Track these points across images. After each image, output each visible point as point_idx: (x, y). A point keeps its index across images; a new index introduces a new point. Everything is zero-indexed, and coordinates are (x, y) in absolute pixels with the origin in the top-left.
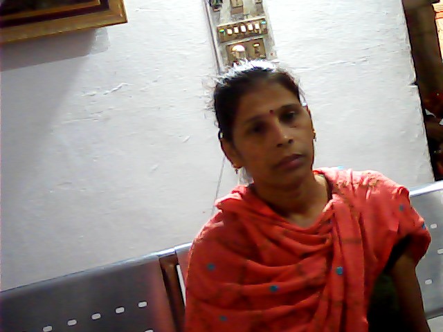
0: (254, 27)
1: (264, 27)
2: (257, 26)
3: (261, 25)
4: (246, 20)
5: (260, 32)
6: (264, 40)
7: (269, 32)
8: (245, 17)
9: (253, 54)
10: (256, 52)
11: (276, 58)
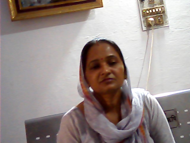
0: (159, 10)
1: (163, 10)
4: (155, 7)
5: (161, 12)
6: (163, 16)
7: (166, 12)
9: (157, 22)
10: (159, 21)
11: (168, 24)
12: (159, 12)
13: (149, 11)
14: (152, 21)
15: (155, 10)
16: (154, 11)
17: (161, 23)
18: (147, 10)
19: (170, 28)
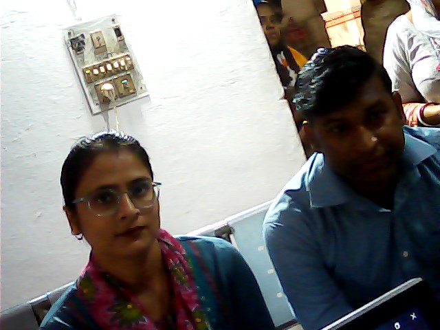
0: (120, 65)
1: (130, 63)
2: (123, 63)
3: (126, 62)
4: (111, 58)
5: (127, 69)
6: (132, 76)
7: (136, 67)
8: (110, 55)
9: (122, 90)
10: (125, 88)
11: (146, 91)
12: (122, 68)
13: (99, 70)
14: (109, 91)
15: (112, 65)
16: (109, 67)
17: (131, 91)
18: (94, 67)
19: (152, 99)
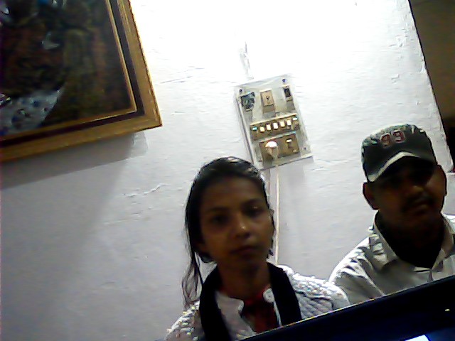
0: (286, 124)
1: (296, 123)
2: (289, 123)
3: (292, 121)
4: (277, 117)
5: (292, 128)
6: (297, 136)
7: (302, 128)
8: (277, 114)
9: (286, 150)
10: (289, 147)
11: (309, 152)
12: (288, 128)
13: (265, 127)
14: (273, 148)
15: (279, 124)
16: (276, 126)
17: (295, 151)
18: (261, 125)
19: (315, 161)
